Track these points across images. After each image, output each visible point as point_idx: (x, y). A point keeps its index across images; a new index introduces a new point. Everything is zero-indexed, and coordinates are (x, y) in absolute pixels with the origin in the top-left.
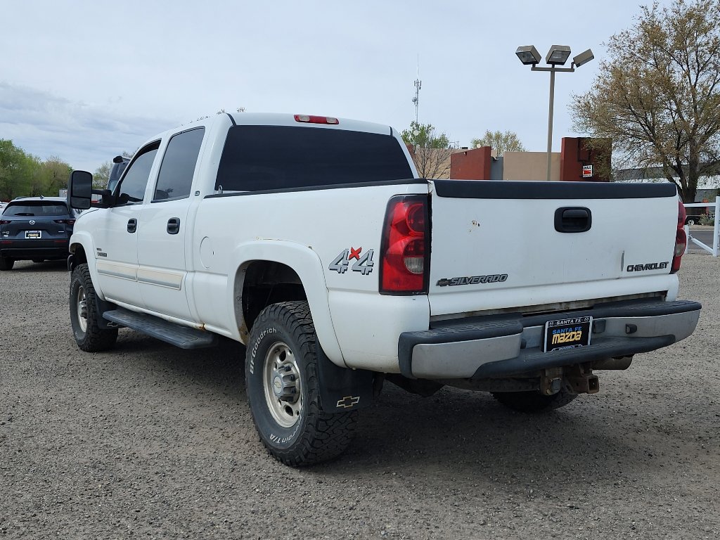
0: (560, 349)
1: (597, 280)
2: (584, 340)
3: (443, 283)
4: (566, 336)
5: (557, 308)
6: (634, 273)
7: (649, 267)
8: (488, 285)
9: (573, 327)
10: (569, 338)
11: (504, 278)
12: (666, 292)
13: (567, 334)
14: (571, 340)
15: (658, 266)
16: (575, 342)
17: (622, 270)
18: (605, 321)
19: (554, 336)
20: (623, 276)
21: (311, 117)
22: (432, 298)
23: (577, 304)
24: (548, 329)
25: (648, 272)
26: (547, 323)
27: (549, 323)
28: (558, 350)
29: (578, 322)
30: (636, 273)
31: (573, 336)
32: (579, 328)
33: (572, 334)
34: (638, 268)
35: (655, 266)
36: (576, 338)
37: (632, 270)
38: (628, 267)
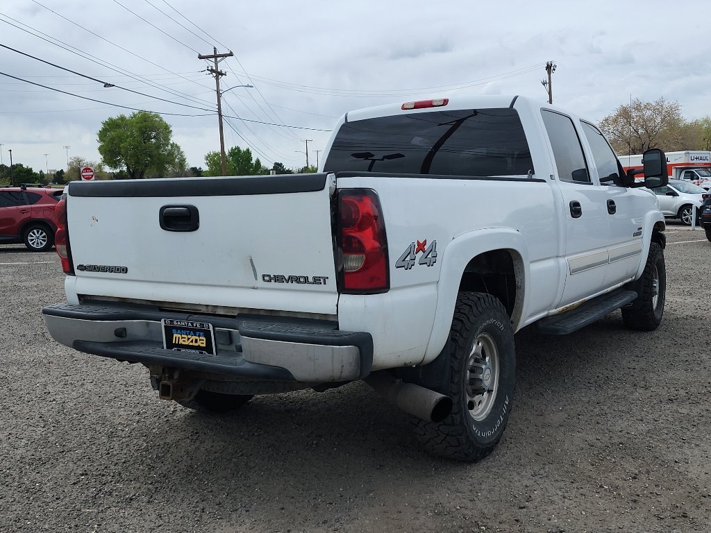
0: (183, 350)
2: (208, 348)
3: (82, 268)
4: (189, 339)
6: (273, 284)
7: (296, 279)
8: (113, 275)
9: (194, 331)
10: (192, 341)
11: (125, 270)
13: (189, 336)
14: (194, 344)
15: (311, 280)
16: (199, 348)
17: (256, 279)
18: (230, 333)
19: (175, 335)
20: (259, 286)
21: (416, 103)
22: (78, 279)
23: (226, 310)
24: (165, 326)
25: (295, 285)
26: (163, 320)
27: (165, 321)
28: (180, 350)
29: (196, 326)
30: (278, 285)
31: (196, 341)
32: (201, 333)
33: (194, 338)
34: (279, 279)
35: (306, 280)
36: (199, 343)
37: (270, 281)
38: (264, 276)
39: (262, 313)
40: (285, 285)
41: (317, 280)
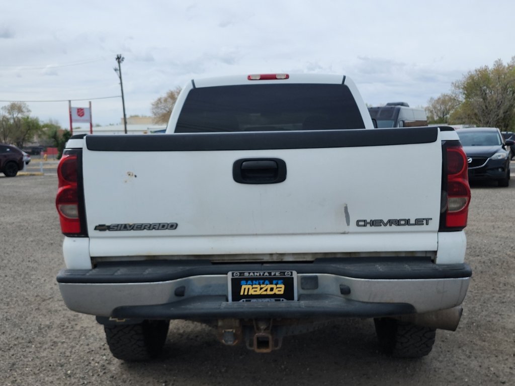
0: (254, 300)
1: (309, 234)
2: (288, 294)
3: (101, 228)
4: (262, 288)
5: (266, 259)
6: (368, 228)
7: (397, 223)
8: (154, 232)
9: (271, 280)
10: (266, 290)
11: (173, 226)
12: (435, 252)
13: (262, 286)
14: (269, 292)
16: (275, 296)
17: (348, 225)
18: (316, 277)
20: (350, 231)
22: (92, 241)
24: (232, 279)
25: (394, 228)
26: (230, 274)
27: (233, 274)
28: (250, 301)
29: (275, 275)
30: (374, 229)
31: (272, 289)
32: (279, 282)
33: (269, 286)
34: (375, 223)
35: (407, 222)
36: (276, 291)
37: (365, 226)
38: (358, 222)
39: (339, 256)
40: (382, 228)
41: (419, 222)
